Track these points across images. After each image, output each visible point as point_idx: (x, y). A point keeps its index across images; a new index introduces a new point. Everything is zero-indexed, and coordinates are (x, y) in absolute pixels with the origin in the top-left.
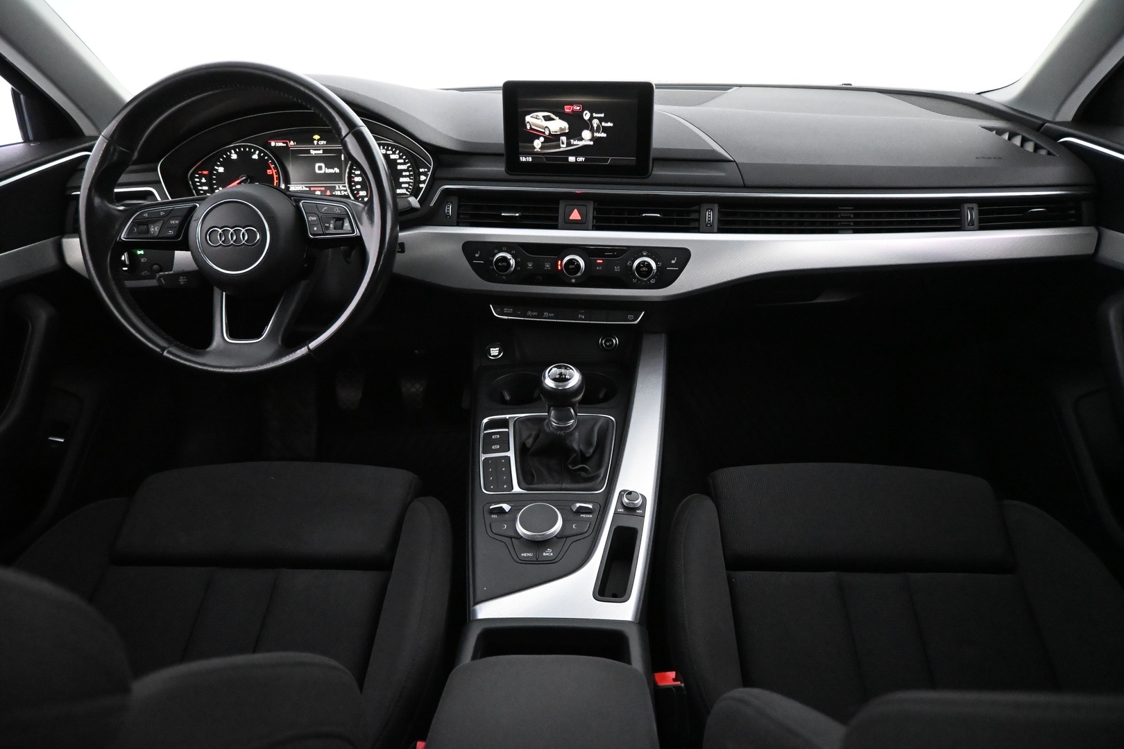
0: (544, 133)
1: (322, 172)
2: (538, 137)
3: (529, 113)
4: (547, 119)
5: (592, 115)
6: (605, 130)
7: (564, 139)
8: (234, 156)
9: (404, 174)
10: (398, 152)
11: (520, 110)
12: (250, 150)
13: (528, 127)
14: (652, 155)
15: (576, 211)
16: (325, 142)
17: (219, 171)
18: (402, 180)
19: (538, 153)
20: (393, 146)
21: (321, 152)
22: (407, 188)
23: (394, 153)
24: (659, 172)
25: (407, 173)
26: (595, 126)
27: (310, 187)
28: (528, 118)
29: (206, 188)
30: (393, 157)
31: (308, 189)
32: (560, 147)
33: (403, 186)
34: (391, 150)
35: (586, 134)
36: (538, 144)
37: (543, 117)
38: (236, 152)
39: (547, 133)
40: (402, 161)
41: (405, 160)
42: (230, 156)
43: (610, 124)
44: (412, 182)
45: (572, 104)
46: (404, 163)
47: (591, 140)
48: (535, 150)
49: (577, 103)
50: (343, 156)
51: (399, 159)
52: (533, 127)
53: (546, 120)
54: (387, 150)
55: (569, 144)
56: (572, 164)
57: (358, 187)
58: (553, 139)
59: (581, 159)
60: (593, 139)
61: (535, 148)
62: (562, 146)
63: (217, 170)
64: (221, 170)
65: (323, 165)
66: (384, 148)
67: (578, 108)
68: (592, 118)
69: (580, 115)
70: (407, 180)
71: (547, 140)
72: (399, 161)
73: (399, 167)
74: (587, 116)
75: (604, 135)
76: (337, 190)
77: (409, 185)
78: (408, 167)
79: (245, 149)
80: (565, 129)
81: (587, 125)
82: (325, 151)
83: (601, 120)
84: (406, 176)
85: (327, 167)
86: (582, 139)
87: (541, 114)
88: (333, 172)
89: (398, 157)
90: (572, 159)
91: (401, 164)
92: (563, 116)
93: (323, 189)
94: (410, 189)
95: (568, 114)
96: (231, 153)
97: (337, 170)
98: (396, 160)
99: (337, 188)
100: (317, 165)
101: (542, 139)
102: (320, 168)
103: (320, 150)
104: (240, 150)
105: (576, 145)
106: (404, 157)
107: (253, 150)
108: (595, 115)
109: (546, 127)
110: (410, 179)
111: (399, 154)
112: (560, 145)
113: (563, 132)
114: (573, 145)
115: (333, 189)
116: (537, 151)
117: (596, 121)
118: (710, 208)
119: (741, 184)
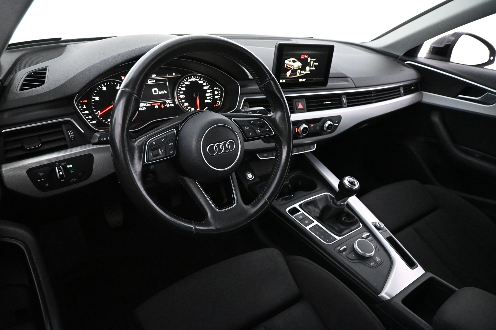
0: (291, 68)
1: (157, 93)
2: (288, 70)
3: (287, 59)
4: (294, 61)
6: (315, 66)
7: (299, 71)
8: (104, 89)
9: (208, 91)
10: (202, 79)
11: (283, 58)
12: (114, 83)
13: (286, 66)
14: (330, 76)
15: (300, 104)
16: (156, 75)
17: (96, 99)
18: (207, 95)
19: (288, 78)
20: (199, 76)
21: (154, 81)
22: (210, 99)
23: (200, 80)
24: (330, 84)
25: (209, 91)
26: (311, 64)
27: (151, 104)
28: (286, 62)
29: (87, 112)
30: (200, 82)
31: (150, 105)
32: (297, 75)
33: (208, 98)
34: (199, 78)
35: (308, 68)
36: (288, 74)
37: (293, 61)
38: (105, 86)
39: (293, 69)
40: (205, 84)
41: (207, 83)
42: (101, 89)
43: (317, 64)
44: (212, 96)
45: (304, 54)
46: (207, 85)
47: (309, 71)
48: (287, 77)
49: (306, 54)
50: (167, 83)
51: (204, 83)
52: (288, 66)
54: (196, 78)
55: (300, 73)
56: (300, 82)
57: (183, 101)
58: (294, 71)
59: (304, 80)
61: (287, 76)
62: (298, 74)
63: (94, 99)
64: (97, 98)
65: (156, 89)
66: (194, 77)
67: (306, 56)
68: (311, 61)
69: (307, 59)
70: (209, 94)
71: (292, 72)
72: (204, 84)
73: (205, 88)
74: (309, 60)
75: (314, 69)
76: (168, 104)
77: (211, 97)
78: (209, 87)
79: (110, 83)
80: (300, 66)
81: (308, 64)
82: (156, 81)
83: (314, 62)
84: (208, 93)
85: (160, 90)
86: (305, 71)
87: (292, 59)
88: (164, 93)
89: (203, 82)
90: (300, 80)
91: (205, 86)
92: (300, 60)
93: (159, 104)
94: (212, 99)
95: (302, 59)
96: (102, 87)
97: (165, 92)
98: (202, 84)
99: (167, 103)
100: (153, 90)
101: (290, 71)
102: (155, 91)
103: (153, 80)
104: (107, 84)
106: (206, 82)
107: (115, 84)
108: (312, 59)
109: (293, 66)
110: (211, 94)
111: (203, 80)
112: (297, 74)
113: (299, 68)
114: (302, 74)
115: (165, 103)
116: (288, 77)
117: (312, 62)
118: (344, 98)
119: (354, 86)
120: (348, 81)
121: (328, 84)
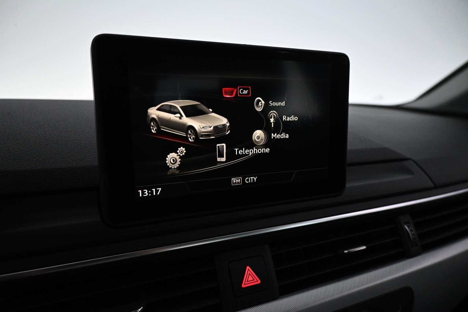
0: (185, 139)
2: (174, 148)
3: (154, 102)
4: (190, 112)
5: (267, 104)
6: (287, 127)
7: (222, 146)
13: (154, 131)
14: (349, 159)
19: (174, 177)
26: (272, 121)
32: (215, 162)
35: (259, 136)
36: (173, 159)
39: (191, 138)
43: (294, 118)
45: (235, 84)
47: (265, 146)
48: (169, 173)
49: (244, 84)
52: (164, 129)
53: (188, 115)
55: (231, 156)
56: (237, 187)
59: (251, 179)
60: (269, 142)
61: (168, 168)
62: (219, 159)
67: (245, 92)
68: (267, 108)
69: (249, 101)
71: (190, 151)
74: (260, 105)
75: (285, 136)
80: (223, 129)
81: (260, 121)
83: (280, 111)
86: (252, 145)
87: (178, 104)
90: (236, 181)
95: (228, 102)
101: (182, 151)
105: (243, 155)
108: (271, 104)
109: (191, 128)
112: (215, 158)
113: (221, 134)
114: (239, 156)
116: (173, 174)
117: (273, 114)
118: (406, 223)
119: (431, 184)
120: (408, 171)
121: (348, 185)
